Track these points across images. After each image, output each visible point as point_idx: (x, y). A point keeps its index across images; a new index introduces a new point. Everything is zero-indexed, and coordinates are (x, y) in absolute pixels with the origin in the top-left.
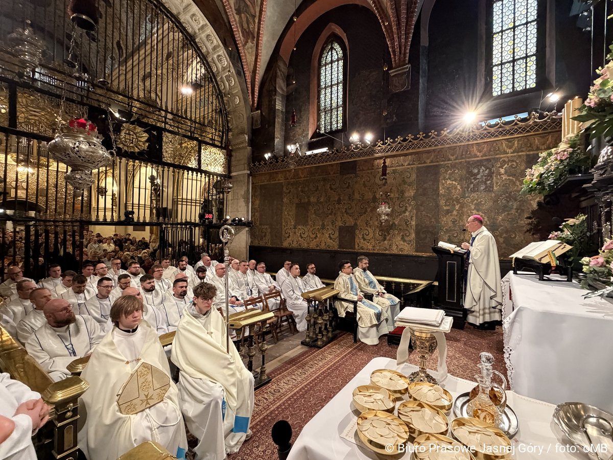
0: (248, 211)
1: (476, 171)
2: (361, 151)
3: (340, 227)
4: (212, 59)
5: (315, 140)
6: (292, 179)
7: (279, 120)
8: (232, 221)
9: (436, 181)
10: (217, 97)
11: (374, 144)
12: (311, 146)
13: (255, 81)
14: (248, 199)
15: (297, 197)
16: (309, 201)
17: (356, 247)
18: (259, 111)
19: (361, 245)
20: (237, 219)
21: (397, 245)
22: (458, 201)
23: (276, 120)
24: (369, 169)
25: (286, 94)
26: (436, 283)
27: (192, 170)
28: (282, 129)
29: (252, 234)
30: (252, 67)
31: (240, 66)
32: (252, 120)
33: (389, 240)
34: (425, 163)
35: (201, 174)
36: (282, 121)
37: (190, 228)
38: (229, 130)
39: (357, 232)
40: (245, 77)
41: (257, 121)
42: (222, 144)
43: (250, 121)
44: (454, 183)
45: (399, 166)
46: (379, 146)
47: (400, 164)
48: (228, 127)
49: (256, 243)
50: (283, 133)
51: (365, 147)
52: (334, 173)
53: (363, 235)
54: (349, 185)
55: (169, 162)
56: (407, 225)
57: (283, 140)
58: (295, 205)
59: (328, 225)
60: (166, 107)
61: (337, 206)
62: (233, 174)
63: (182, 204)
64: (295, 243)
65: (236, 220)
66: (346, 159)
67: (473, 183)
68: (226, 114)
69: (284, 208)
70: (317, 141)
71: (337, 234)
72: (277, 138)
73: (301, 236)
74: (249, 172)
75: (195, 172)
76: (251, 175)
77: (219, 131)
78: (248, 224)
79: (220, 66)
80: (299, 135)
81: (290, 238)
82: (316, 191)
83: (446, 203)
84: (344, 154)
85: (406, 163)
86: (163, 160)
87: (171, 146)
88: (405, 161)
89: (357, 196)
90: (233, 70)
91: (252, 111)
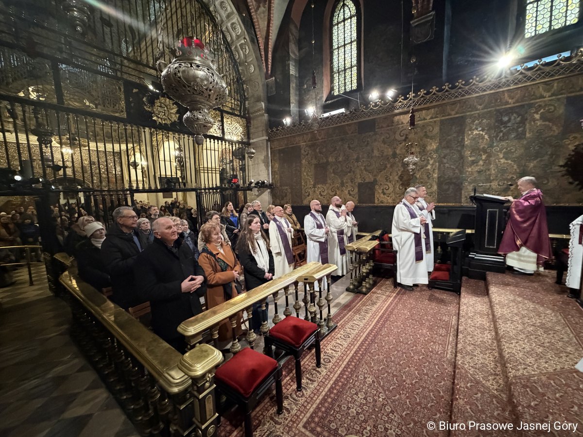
0: (268, 174)
1: (506, 119)
2: (380, 109)
3: (359, 184)
4: (227, 27)
5: (330, 102)
6: (309, 141)
7: (293, 85)
8: (256, 184)
9: (461, 132)
10: (233, 66)
11: (395, 100)
12: (326, 108)
13: (268, 48)
14: (268, 163)
15: (316, 159)
16: (327, 161)
17: (376, 201)
18: (274, 78)
19: (380, 200)
20: (260, 181)
22: (485, 151)
23: (291, 86)
24: (388, 126)
25: (297, 59)
27: (218, 138)
28: (296, 94)
29: (274, 195)
30: (265, 33)
31: (253, 33)
32: (268, 87)
34: (449, 115)
35: (225, 143)
36: (296, 85)
38: (246, 99)
39: (377, 187)
40: (258, 44)
41: (272, 88)
42: (240, 113)
43: (266, 87)
44: (481, 132)
45: (421, 120)
47: (422, 117)
48: (245, 96)
49: (278, 202)
50: (297, 98)
51: (385, 104)
52: (352, 133)
53: (383, 189)
54: (368, 144)
56: (429, 178)
57: (297, 104)
58: (313, 166)
59: (347, 183)
61: (356, 164)
62: (252, 141)
63: (204, 173)
65: (259, 183)
66: (365, 117)
67: (501, 131)
68: (242, 83)
69: (303, 169)
70: (332, 103)
71: (356, 190)
72: (293, 103)
73: (320, 194)
74: (267, 138)
75: (220, 141)
76: (270, 141)
77: (238, 100)
78: (270, 186)
79: (234, 35)
80: (313, 99)
81: (310, 197)
82: (334, 151)
83: (471, 153)
84: (363, 113)
85: (429, 117)
88: (427, 115)
89: (376, 153)
90: (247, 37)
91: (266, 79)
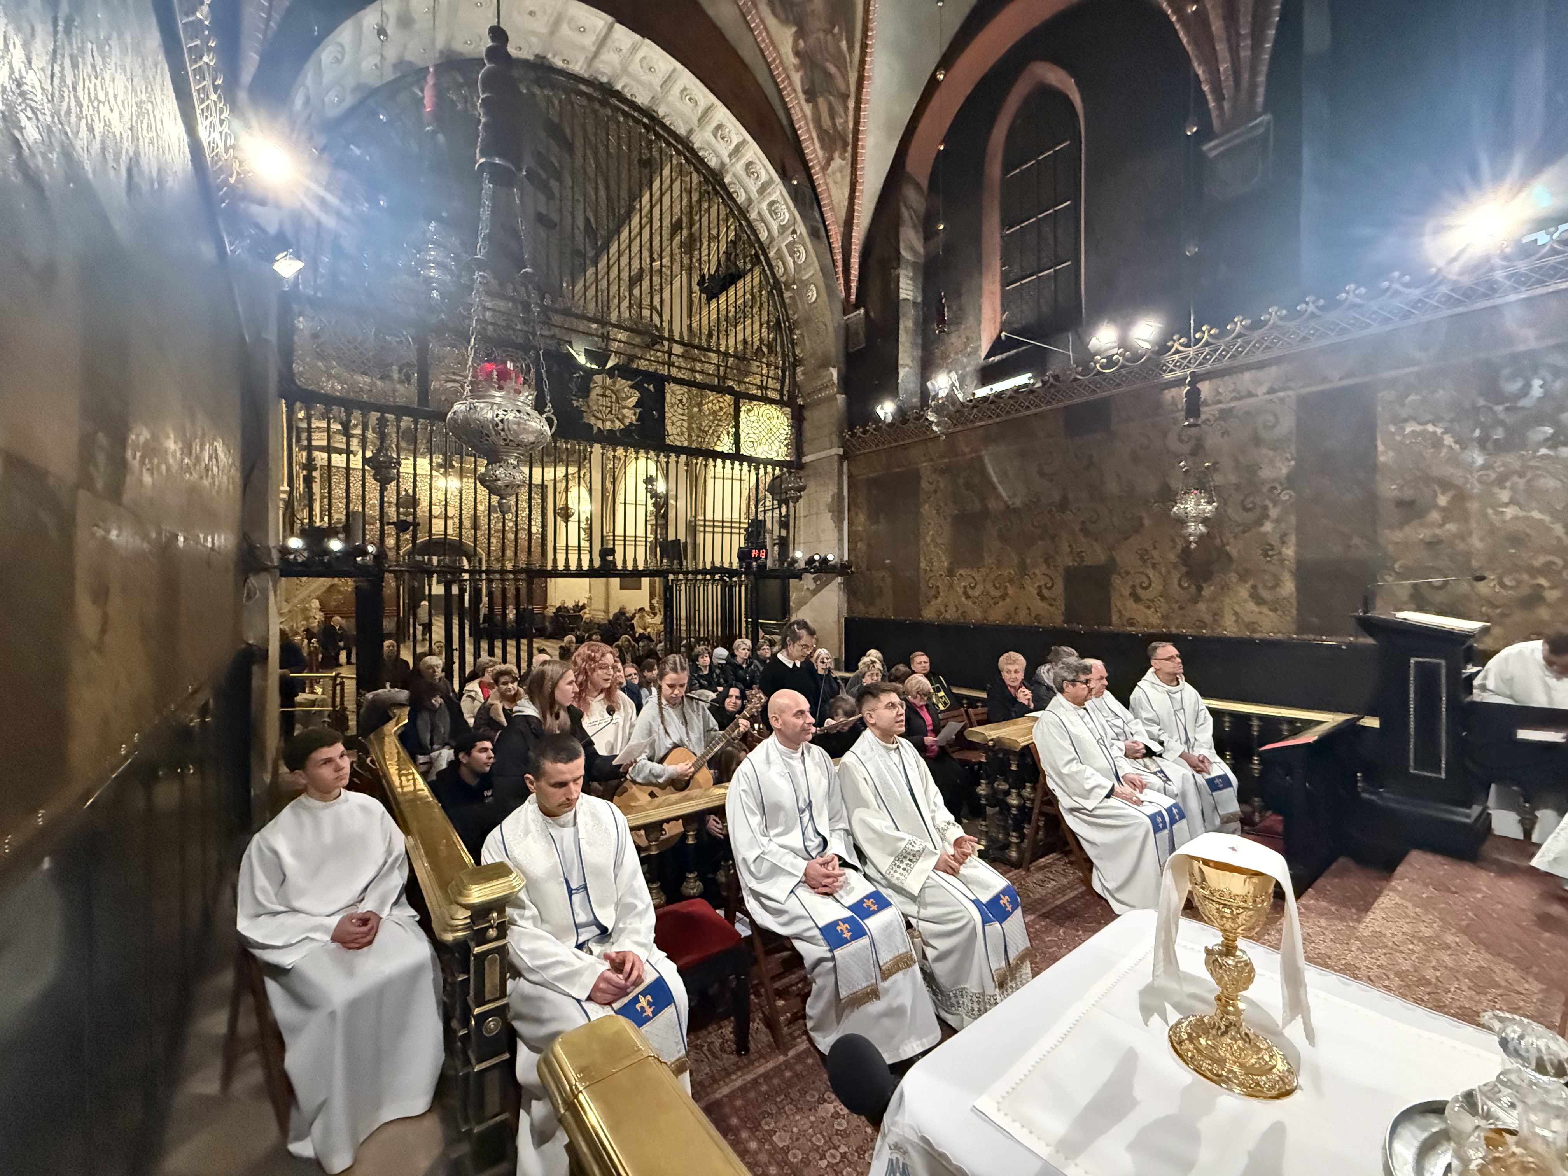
0: (841, 540)
1: (1515, 386)
2: (1124, 371)
3: (1068, 570)
4: (759, 213)
5: (997, 358)
6: (941, 457)
7: (907, 325)
8: (806, 563)
9: (1366, 429)
10: (770, 293)
11: (1163, 348)
12: (988, 375)
13: (850, 244)
14: (841, 512)
15: (956, 503)
16: (985, 506)
17: (1115, 618)
18: (862, 311)
19: (1128, 615)
20: (817, 557)
21: (1236, 614)
23: (901, 326)
24: (1146, 416)
25: (921, 261)
26: (1373, 723)
27: (724, 456)
28: (914, 344)
29: (851, 591)
30: (843, 213)
31: (818, 216)
32: (848, 333)
33: (1213, 599)
34: (1324, 380)
35: (741, 465)
36: (915, 324)
37: (721, 579)
38: (797, 362)
39: (1116, 580)
40: (828, 238)
41: (857, 333)
42: (782, 395)
43: (842, 332)
45: (1241, 398)
46: (1177, 352)
47: (1244, 391)
48: (794, 355)
49: (861, 610)
50: (918, 353)
51: (1136, 357)
52: (1049, 436)
53: (1133, 587)
54: (1090, 463)
55: (679, 444)
56: (1269, 558)
57: (918, 370)
58: (949, 520)
59: (1035, 566)
60: (671, 331)
61: (1058, 516)
62: (806, 459)
63: (705, 532)
64: (952, 610)
65: (815, 561)
66: (1081, 395)
67: (1502, 423)
68: (790, 327)
69: (924, 528)
70: (1003, 360)
71: (1060, 586)
72: (904, 366)
73: (965, 593)
74: (841, 451)
75: (728, 462)
76: (847, 459)
77: (777, 368)
78: (842, 569)
79: (774, 226)
80: (956, 353)
81: (939, 600)
84: (1075, 384)
85: (1264, 388)
86: (668, 442)
87: (680, 411)
88: (1258, 383)
89: (1112, 487)
90: (801, 229)
91: (845, 314)
